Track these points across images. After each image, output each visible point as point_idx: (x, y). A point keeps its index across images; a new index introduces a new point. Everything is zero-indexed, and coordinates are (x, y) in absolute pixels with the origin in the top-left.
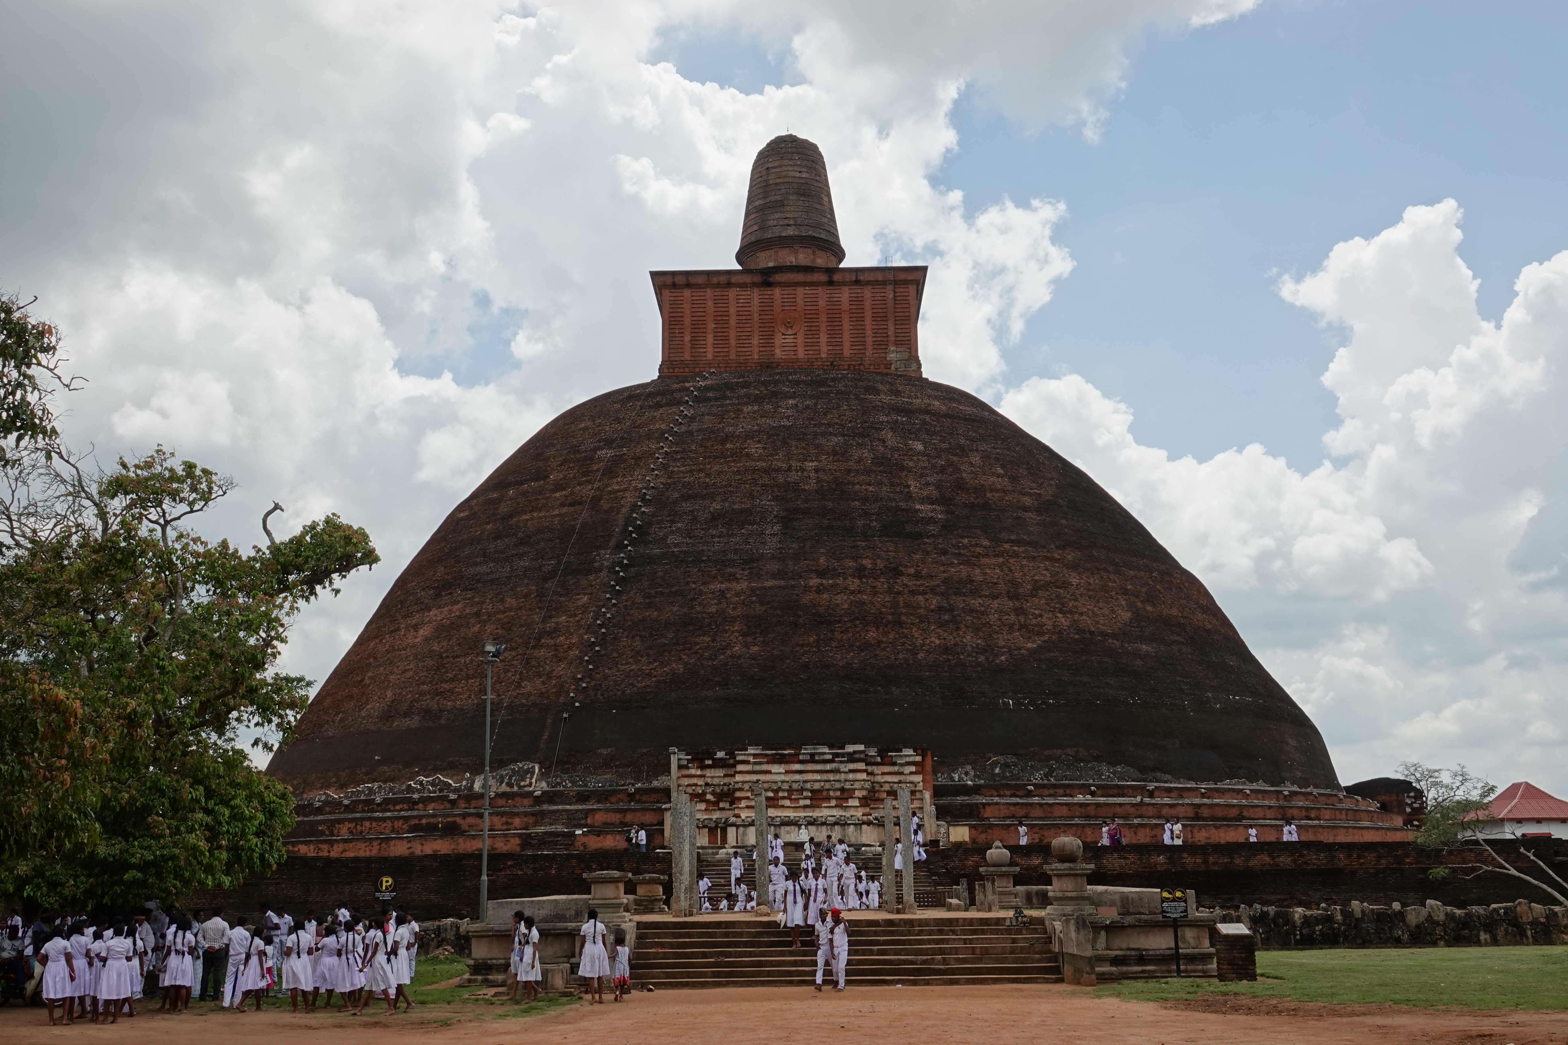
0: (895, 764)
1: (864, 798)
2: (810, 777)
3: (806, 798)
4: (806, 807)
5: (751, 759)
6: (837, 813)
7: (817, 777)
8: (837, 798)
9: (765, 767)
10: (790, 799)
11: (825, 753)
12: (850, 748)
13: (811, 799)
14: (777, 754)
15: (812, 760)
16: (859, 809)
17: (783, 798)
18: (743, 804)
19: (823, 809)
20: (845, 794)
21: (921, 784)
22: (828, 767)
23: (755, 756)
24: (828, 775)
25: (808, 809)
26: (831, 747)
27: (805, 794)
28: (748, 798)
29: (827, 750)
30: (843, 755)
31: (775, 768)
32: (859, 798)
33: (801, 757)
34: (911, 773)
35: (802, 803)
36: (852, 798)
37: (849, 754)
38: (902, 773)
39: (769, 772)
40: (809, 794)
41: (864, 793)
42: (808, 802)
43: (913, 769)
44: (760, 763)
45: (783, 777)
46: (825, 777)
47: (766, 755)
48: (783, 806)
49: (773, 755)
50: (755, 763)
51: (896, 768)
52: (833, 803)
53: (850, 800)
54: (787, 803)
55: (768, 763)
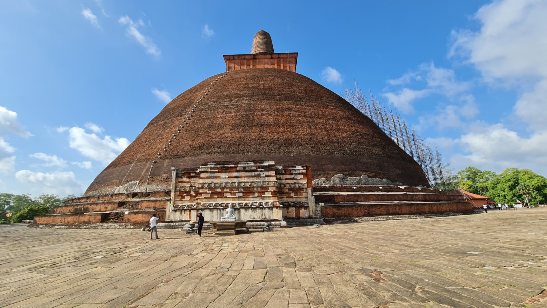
0: (292, 174)
1: (275, 192)
2: (243, 180)
3: (240, 192)
4: (240, 197)
5: (209, 170)
6: (258, 201)
7: (246, 180)
8: (258, 192)
9: (217, 175)
10: (230, 193)
11: (252, 166)
12: (266, 163)
13: (243, 193)
14: (224, 167)
15: (245, 170)
16: (272, 198)
17: (227, 192)
18: (203, 196)
19: (250, 199)
20: (263, 190)
21: (306, 184)
22: (253, 174)
23: (211, 168)
24: (254, 178)
25: (241, 199)
26: (255, 162)
27: (239, 190)
28: (206, 193)
29: (252, 164)
30: (262, 167)
31: (223, 175)
32: (271, 192)
33: (238, 169)
34: (301, 179)
35: (238, 195)
36: (267, 191)
37: (266, 167)
38: (296, 179)
39: (219, 178)
40: (242, 190)
41: (275, 189)
42: (241, 194)
43: (302, 176)
44: (214, 173)
45: (227, 181)
46: (252, 179)
47: (218, 168)
48: (226, 197)
49: (221, 168)
50: (211, 172)
51: (293, 176)
52: (256, 195)
53: (266, 193)
54: (229, 195)
55: (219, 172)
